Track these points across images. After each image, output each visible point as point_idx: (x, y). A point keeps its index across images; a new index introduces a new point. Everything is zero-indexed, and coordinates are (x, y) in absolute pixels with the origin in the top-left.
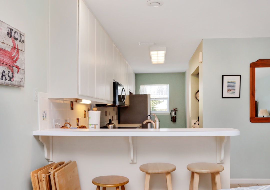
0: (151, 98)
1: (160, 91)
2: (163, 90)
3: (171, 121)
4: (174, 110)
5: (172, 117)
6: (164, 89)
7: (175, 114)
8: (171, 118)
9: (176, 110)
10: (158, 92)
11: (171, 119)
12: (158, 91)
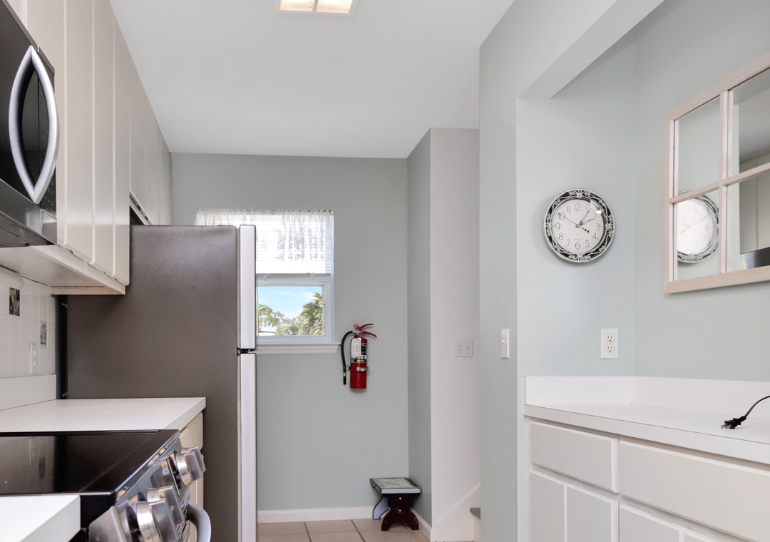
0: (262, 275)
1: (290, 239)
2: (307, 239)
3: (345, 383)
4: (358, 332)
5: (348, 364)
6: (310, 231)
7: (364, 350)
8: (345, 371)
9: (366, 333)
10: (283, 247)
11: (341, 375)
12: (284, 238)
